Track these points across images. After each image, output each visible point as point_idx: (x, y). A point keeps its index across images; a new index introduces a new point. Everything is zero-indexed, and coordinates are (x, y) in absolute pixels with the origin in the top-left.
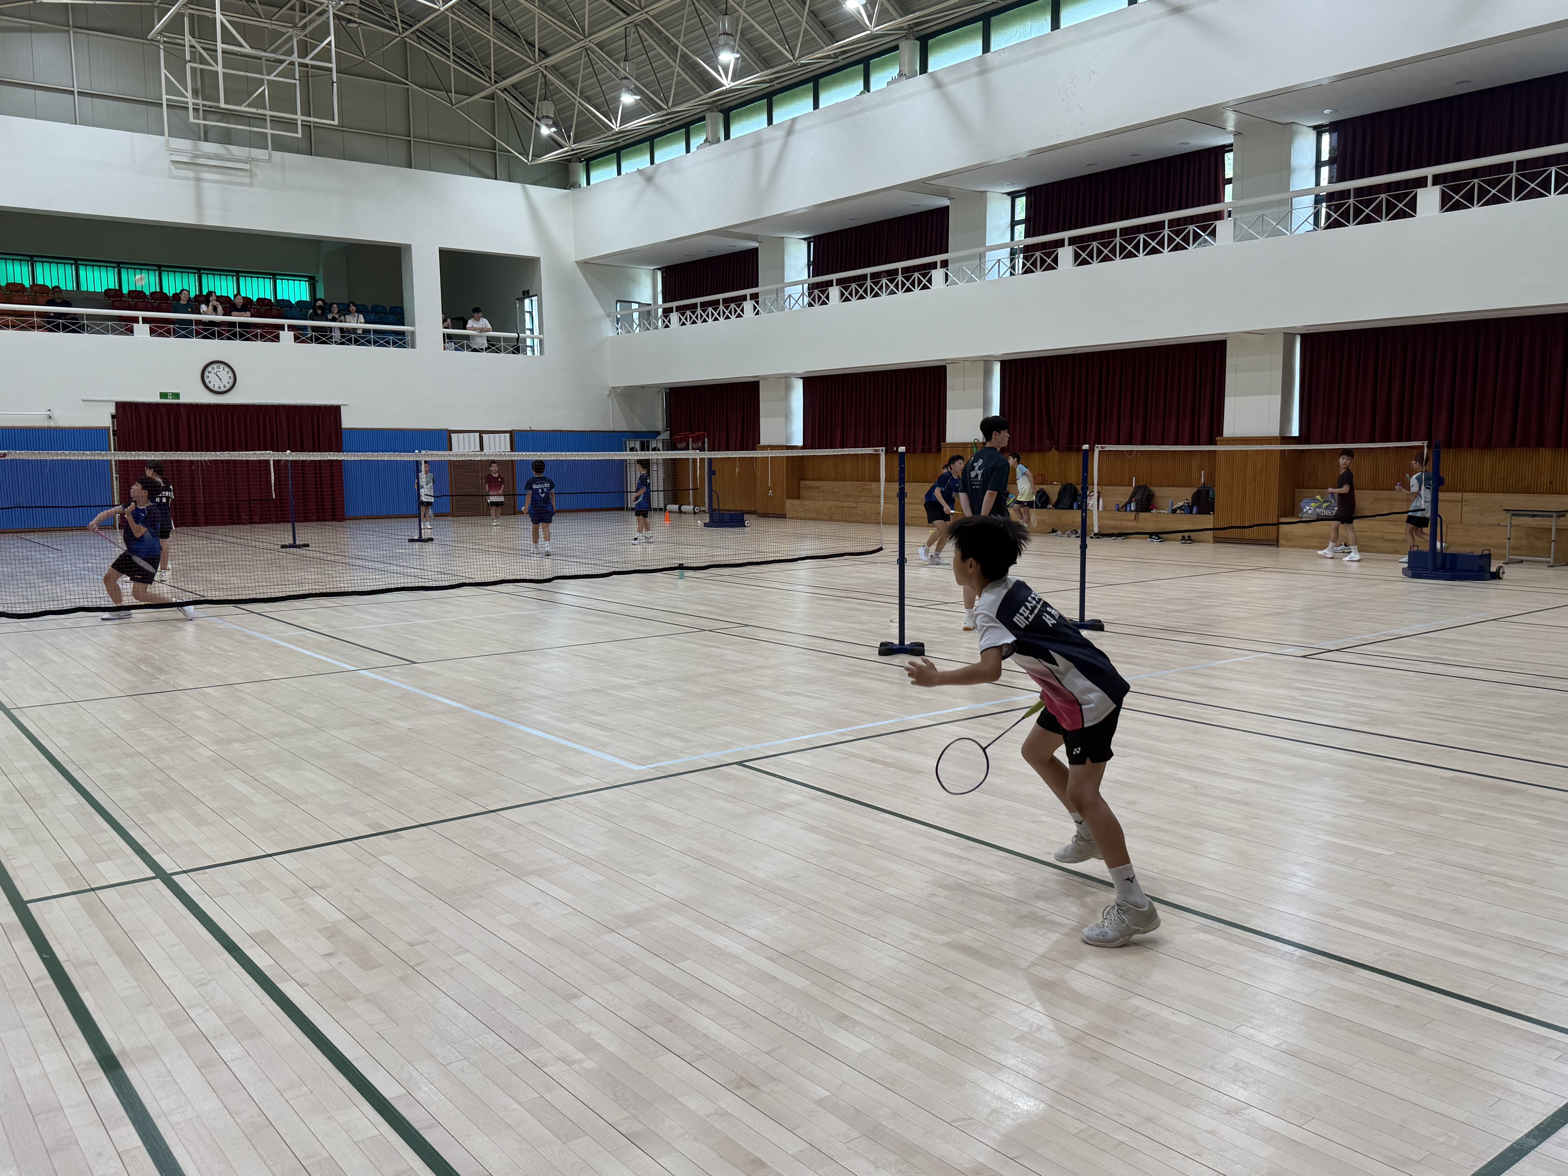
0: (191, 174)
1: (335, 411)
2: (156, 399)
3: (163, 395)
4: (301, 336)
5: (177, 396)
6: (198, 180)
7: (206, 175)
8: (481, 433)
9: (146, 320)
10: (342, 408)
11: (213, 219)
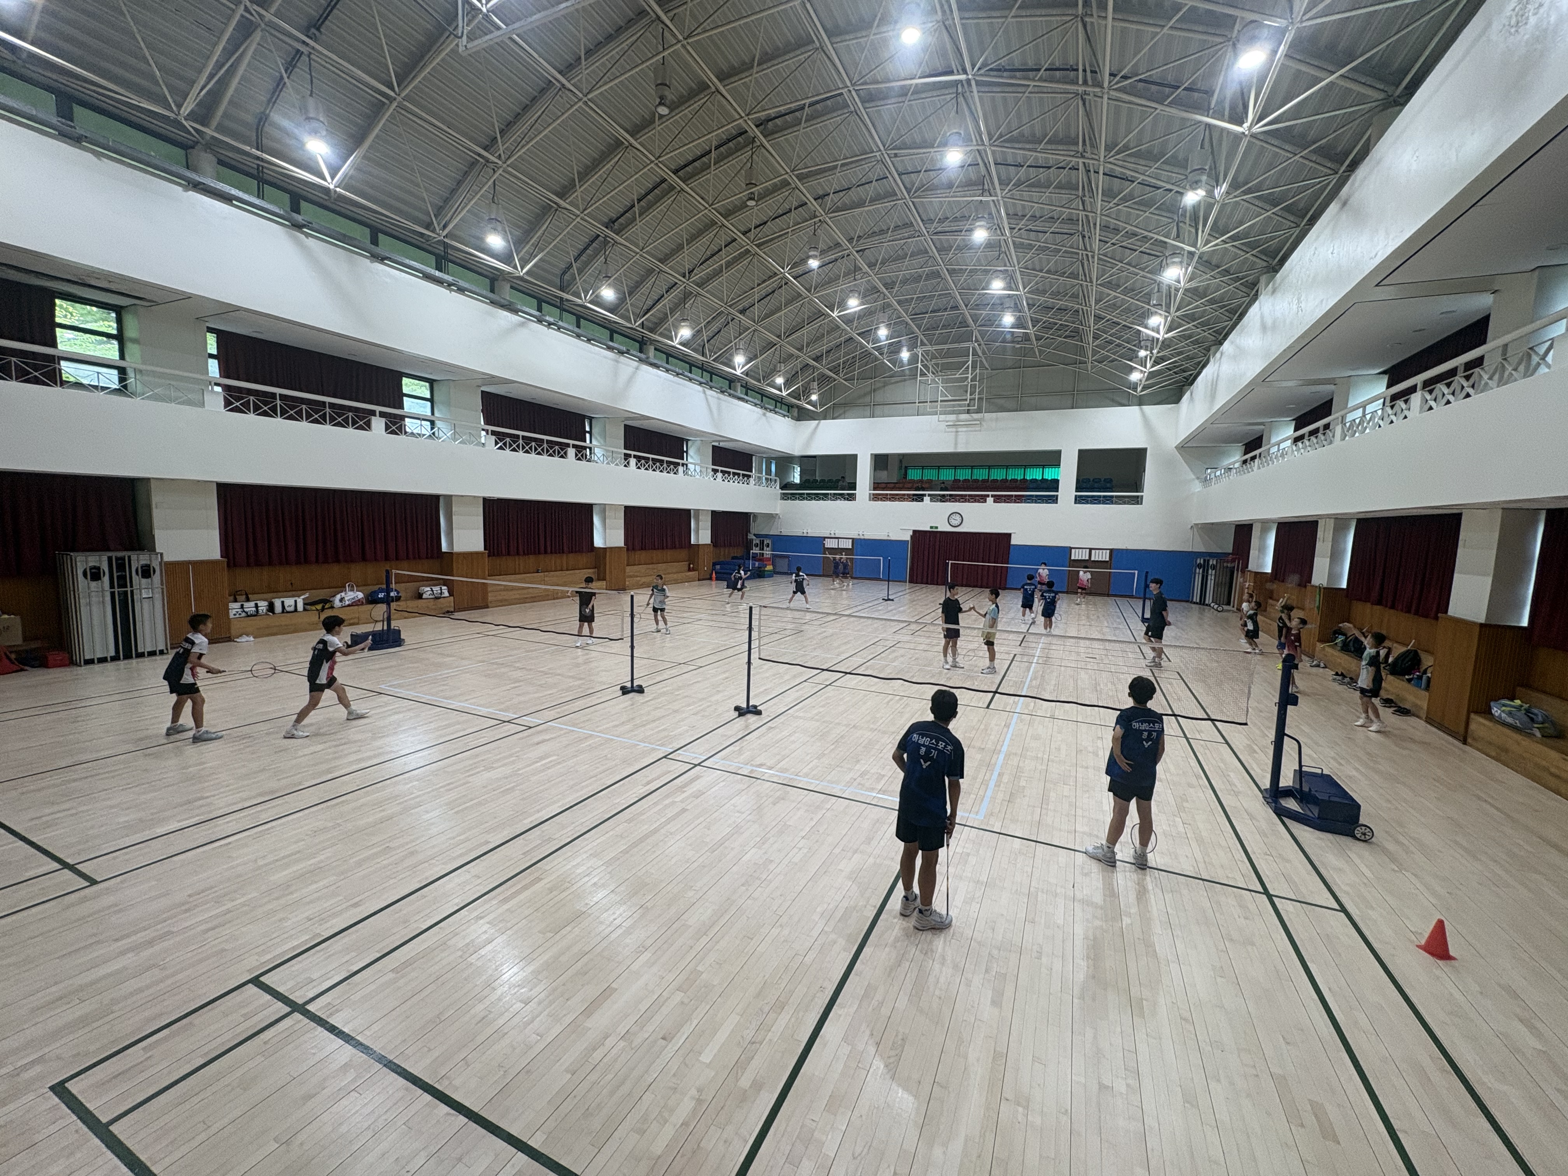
0: (954, 430)
1: (1009, 536)
2: (928, 529)
3: (931, 527)
4: (998, 499)
5: (937, 528)
6: (957, 432)
7: (960, 429)
8: (1091, 550)
9: (929, 495)
10: (1013, 536)
11: (961, 449)
